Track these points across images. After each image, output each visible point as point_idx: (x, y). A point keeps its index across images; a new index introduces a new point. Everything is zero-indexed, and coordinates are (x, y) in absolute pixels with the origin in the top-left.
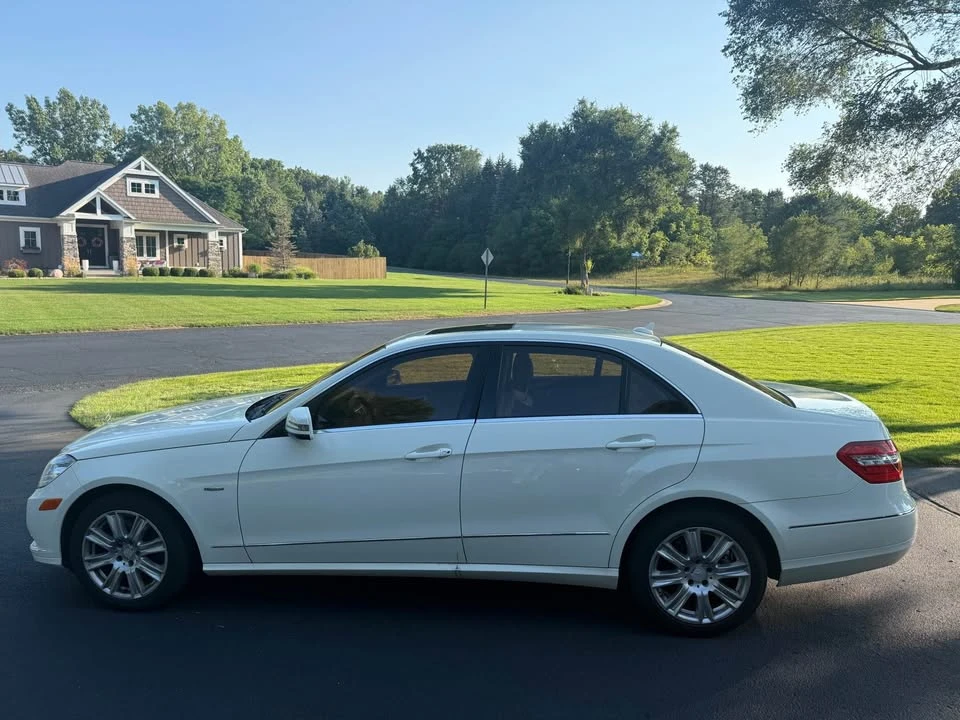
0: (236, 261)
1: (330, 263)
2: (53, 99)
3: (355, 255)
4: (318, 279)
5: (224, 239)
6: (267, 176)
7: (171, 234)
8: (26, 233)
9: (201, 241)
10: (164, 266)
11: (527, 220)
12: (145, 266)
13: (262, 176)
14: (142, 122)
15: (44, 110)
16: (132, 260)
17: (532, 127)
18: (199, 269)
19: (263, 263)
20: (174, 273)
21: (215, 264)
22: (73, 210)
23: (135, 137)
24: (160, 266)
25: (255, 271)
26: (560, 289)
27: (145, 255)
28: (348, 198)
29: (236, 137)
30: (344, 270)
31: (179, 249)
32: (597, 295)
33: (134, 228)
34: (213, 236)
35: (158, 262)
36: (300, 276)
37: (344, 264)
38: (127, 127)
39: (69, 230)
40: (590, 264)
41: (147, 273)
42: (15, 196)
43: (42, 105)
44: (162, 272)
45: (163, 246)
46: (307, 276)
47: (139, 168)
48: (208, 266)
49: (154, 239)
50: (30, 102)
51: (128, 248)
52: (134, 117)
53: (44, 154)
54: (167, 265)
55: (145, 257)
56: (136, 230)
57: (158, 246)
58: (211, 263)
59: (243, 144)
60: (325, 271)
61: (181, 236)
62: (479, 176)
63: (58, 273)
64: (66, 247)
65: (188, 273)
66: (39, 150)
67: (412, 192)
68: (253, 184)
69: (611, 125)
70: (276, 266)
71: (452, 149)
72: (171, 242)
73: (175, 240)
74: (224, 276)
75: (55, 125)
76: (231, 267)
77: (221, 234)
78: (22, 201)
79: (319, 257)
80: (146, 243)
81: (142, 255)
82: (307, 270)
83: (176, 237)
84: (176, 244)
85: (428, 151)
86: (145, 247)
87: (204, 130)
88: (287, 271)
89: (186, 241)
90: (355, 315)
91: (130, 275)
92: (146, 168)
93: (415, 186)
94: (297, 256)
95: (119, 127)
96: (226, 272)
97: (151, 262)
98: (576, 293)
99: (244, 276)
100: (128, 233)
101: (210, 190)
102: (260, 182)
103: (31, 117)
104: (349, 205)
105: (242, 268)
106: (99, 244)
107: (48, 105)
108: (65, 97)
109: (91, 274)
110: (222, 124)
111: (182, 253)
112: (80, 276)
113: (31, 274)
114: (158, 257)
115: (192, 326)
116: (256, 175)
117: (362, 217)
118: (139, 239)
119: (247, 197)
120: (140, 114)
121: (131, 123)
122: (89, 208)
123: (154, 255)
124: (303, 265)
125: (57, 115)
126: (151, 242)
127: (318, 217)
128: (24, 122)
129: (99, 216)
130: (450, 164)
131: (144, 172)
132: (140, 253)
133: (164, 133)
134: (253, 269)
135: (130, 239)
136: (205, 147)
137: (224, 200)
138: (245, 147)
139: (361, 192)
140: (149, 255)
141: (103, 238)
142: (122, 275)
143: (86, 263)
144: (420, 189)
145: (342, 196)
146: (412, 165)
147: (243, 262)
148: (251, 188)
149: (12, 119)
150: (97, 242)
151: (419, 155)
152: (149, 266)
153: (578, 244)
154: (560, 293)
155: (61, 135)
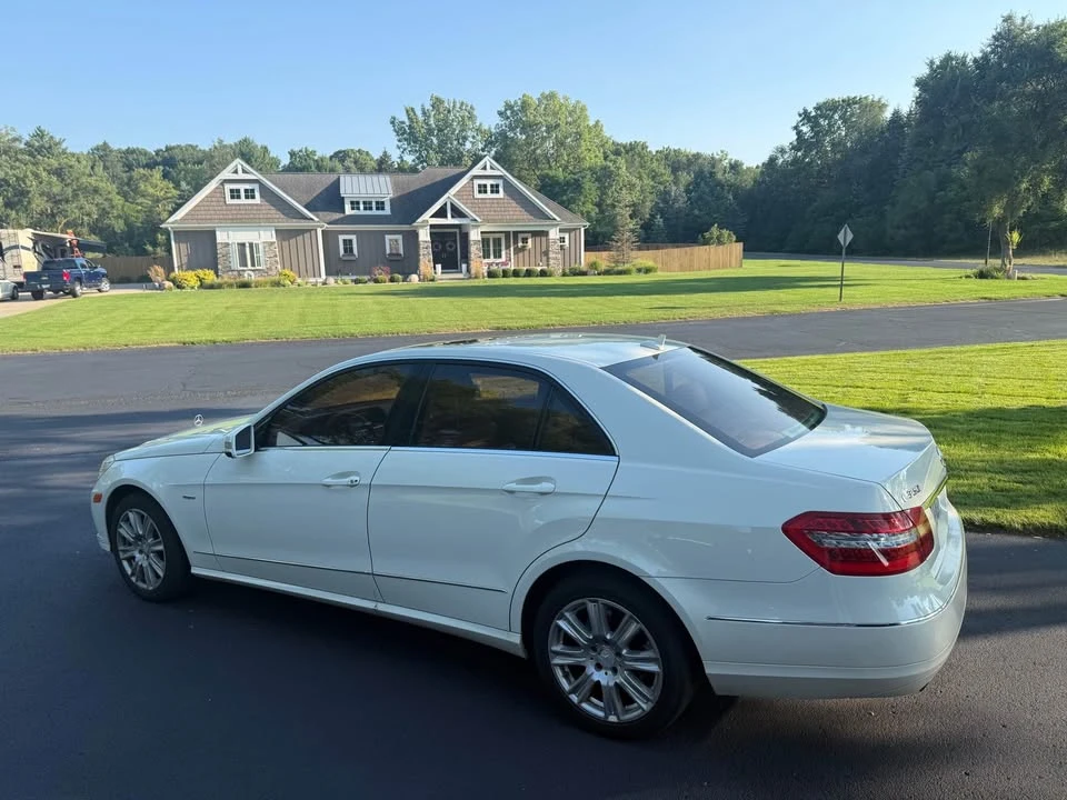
0: (577, 258)
1: (676, 254)
2: (428, 107)
3: (706, 242)
4: (659, 273)
5: (567, 236)
6: (626, 161)
7: (516, 233)
8: (390, 240)
9: (544, 239)
10: (508, 267)
11: (944, 182)
12: (492, 268)
13: (621, 161)
14: (508, 118)
15: (421, 118)
16: (479, 264)
17: (932, 63)
18: (539, 269)
19: (603, 259)
20: (516, 274)
21: (556, 264)
22: (427, 216)
23: (500, 134)
24: (504, 267)
25: (596, 269)
26: (969, 272)
27: (492, 256)
28: (719, 176)
29: (597, 122)
30: (691, 261)
31: (523, 249)
32: (1024, 279)
33: (480, 230)
34: (554, 234)
35: (503, 264)
36: (639, 270)
37: (692, 254)
38: (493, 127)
39: (424, 236)
40: (1016, 237)
41: (491, 275)
42: (380, 206)
43: (419, 113)
44: (505, 274)
45: (508, 247)
46: (648, 271)
47: (485, 168)
48: (548, 265)
49: (499, 239)
50: (410, 112)
51: (475, 250)
52: (500, 113)
53: (422, 162)
54: (512, 267)
55: (492, 260)
56: (482, 233)
57: (503, 247)
58: (551, 262)
59: (604, 129)
60: (671, 263)
61: (526, 235)
62: (882, 133)
63: (414, 277)
64: (421, 253)
65: (529, 273)
66: (418, 158)
67: (795, 161)
68: (611, 172)
69: (1051, 43)
70: (617, 262)
71: (849, 103)
72: (516, 242)
73: (520, 240)
74: (564, 275)
75: (430, 131)
76: (572, 266)
77: (561, 231)
78: (387, 211)
79: (667, 248)
80: (491, 245)
81: (489, 257)
82: (650, 264)
83: (520, 236)
84: (520, 244)
85: (817, 109)
86: (491, 248)
87: (563, 118)
88: (627, 266)
89: (530, 241)
90: (669, 314)
91: (476, 277)
92: (492, 168)
93: (799, 154)
94: (640, 249)
95: (485, 127)
96: (567, 271)
97: (497, 264)
98: (993, 277)
99: (584, 274)
100: (475, 235)
101: (568, 183)
102: (619, 168)
103: (410, 126)
104: (719, 184)
105: (583, 266)
106: (450, 249)
107: (424, 113)
108: (437, 103)
109: (443, 278)
110: (583, 109)
111: (526, 253)
112: (432, 280)
113: (392, 280)
114: (503, 259)
115: (498, 328)
116: (615, 162)
117: (731, 197)
118: (485, 242)
119: (605, 188)
120: (506, 110)
121: (498, 120)
122: (441, 213)
123: (500, 257)
124: (645, 258)
125: (432, 122)
126: (497, 242)
127: (681, 203)
128: (405, 132)
129: (450, 220)
130: (845, 122)
131: (489, 172)
132: (486, 255)
133: (528, 127)
134: (593, 266)
135: (476, 242)
136: (566, 138)
137: (581, 193)
138: (607, 133)
139: (735, 167)
140: (495, 257)
141: (455, 241)
142: (470, 278)
143: (439, 267)
144: (805, 156)
145: (712, 174)
146: (796, 128)
147: (585, 258)
148: (609, 177)
149: (395, 130)
150: (451, 246)
151: (805, 116)
152: (494, 268)
153: (997, 211)
154: (967, 277)
155: (435, 141)
